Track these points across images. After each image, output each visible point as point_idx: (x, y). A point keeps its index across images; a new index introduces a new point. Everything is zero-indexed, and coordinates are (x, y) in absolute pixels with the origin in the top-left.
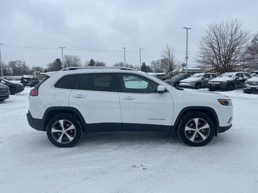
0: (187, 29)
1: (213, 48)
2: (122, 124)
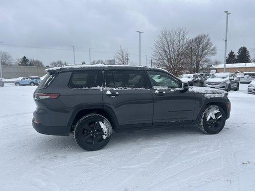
0: (140, 33)
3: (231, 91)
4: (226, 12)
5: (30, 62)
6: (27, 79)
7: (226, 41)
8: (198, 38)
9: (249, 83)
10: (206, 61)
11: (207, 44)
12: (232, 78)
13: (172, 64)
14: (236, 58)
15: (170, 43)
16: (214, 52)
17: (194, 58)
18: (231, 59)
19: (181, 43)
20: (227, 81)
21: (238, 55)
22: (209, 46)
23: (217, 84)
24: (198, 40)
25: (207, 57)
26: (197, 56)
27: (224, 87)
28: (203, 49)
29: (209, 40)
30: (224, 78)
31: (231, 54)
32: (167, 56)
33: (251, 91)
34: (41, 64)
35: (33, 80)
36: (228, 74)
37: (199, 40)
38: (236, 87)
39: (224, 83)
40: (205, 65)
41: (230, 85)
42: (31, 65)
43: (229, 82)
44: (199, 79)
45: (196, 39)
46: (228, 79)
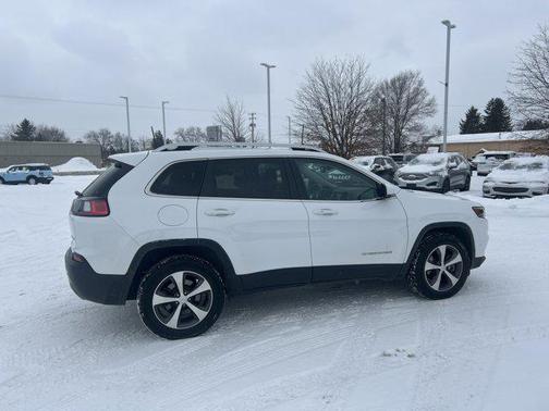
0: (269, 67)
1: (321, 107)
2: (313, 269)
3: (450, 192)
4: (446, 23)
5: (37, 131)
6: (21, 168)
7: (447, 85)
8: (399, 79)
9: (485, 175)
10: (417, 128)
11: (417, 92)
12: (454, 164)
13: (335, 136)
14: (482, 121)
15: (331, 90)
16: (430, 109)
17: (391, 121)
18: (471, 124)
19: (355, 89)
20: (442, 170)
21: (486, 115)
22: (420, 97)
23: (420, 176)
24: (397, 84)
25: (416, 120)
26: (397, 118)
27: (434, 184)
28: (410, 103)
29: (420, 83)
30: (435, 164)
31: (472, 114)
32: (325, 119)
33: (488, 192)
34: (62, 135)
35: (33, 173)
36: (445, 155)
37: (399, 84)
38: (463, 182)
39: (435, 174)
40: (414, 138)
41: (447, 179)
42: (40, 138)
43: (445, 174)
44: (388, 166)
45: (393, 82)
46: (443, 166)
